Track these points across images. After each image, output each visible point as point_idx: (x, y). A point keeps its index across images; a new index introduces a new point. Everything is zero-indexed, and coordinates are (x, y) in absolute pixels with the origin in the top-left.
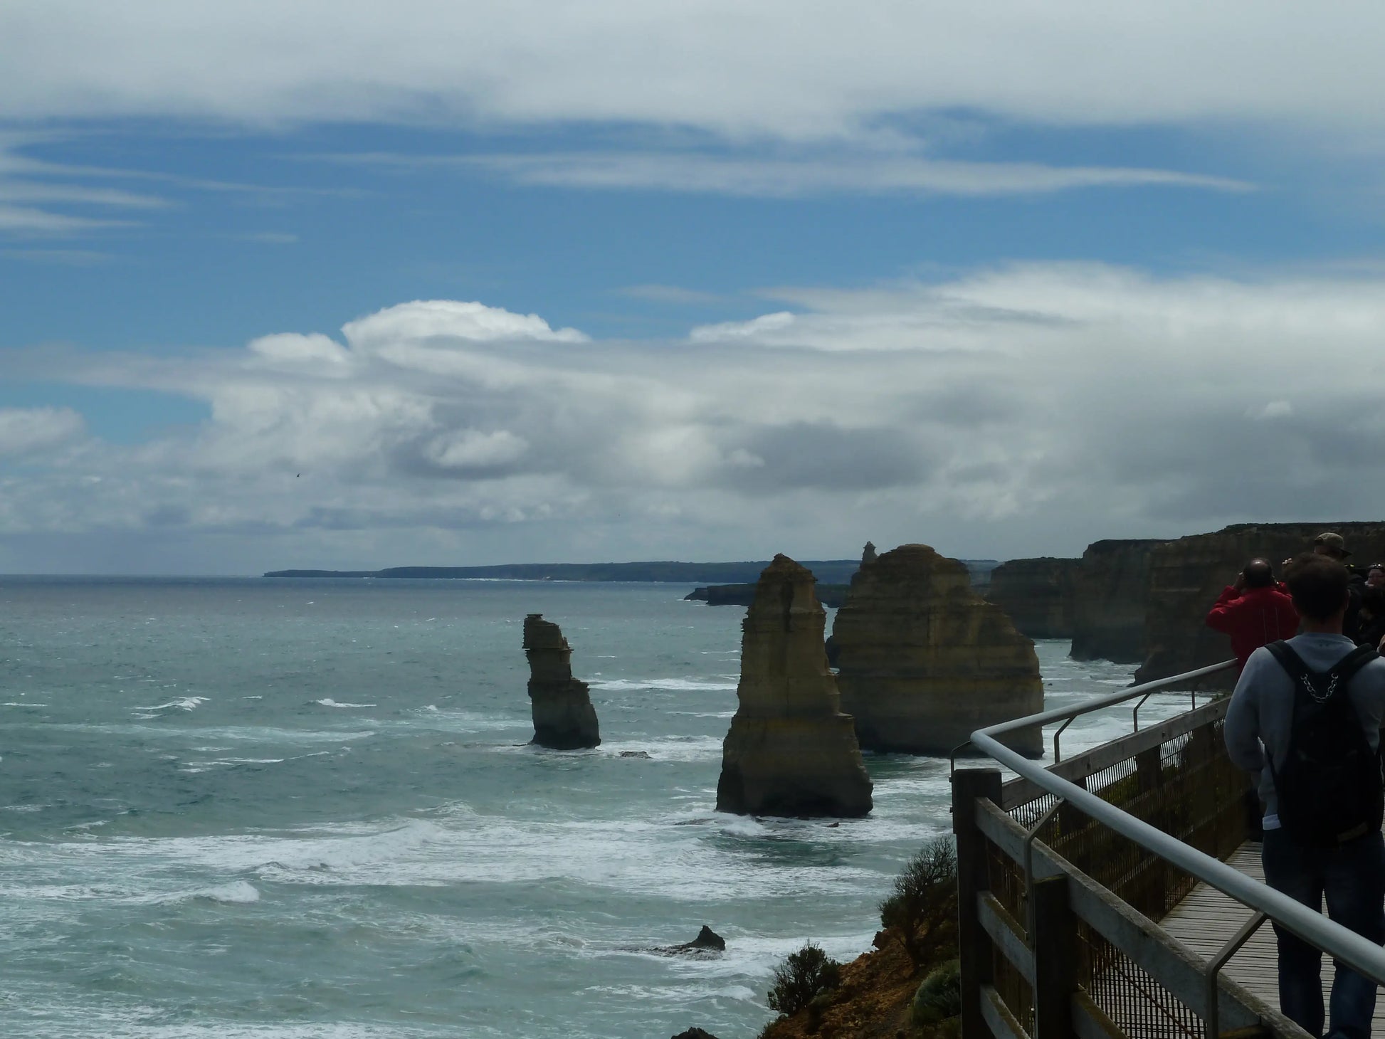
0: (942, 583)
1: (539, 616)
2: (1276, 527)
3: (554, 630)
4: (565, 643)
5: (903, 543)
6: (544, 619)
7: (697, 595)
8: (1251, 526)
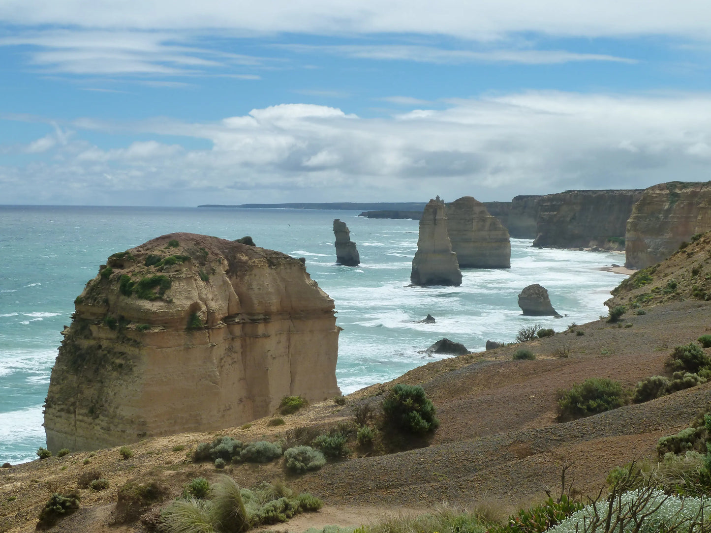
0: (477, 209)
1: (339, 220)
2: (583, 191)
3: (344, 225)
4: (348, 229)
5: (464, 196)
6: (340, 221)
7: (363, 214)
8: (574, 191)
